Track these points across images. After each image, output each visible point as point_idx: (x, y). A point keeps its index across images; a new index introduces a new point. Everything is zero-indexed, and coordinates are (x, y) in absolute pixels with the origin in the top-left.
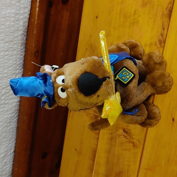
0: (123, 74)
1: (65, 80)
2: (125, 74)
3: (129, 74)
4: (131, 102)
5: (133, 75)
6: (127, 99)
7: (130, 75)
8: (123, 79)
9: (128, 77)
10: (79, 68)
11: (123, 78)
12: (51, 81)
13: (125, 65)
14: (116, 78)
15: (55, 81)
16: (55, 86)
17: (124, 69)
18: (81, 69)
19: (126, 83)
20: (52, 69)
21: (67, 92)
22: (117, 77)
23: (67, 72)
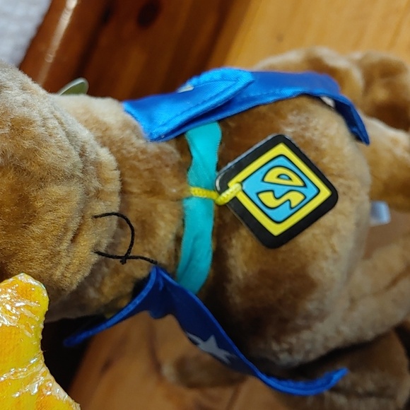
0: (271, 177)
2: (279, 177)
3: (305, 186)
4: (306, 335)
5: (325, 193)
6: (284, 321)
7: (310, 191)
8: (263, 207)
9: (296, 198)
11: (268, 199)
13: (288, 132)
14: (226, 197)
17: (281, 149)
19: (276, 230)
22: (234, 189)
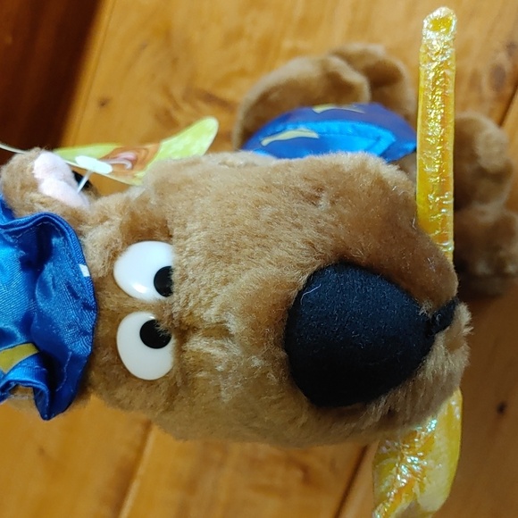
1: (175, 276)
10: (299, 226)
12: (85, 271)
15: (111, 273)
16: (110, 303)
18: (310, 233)
20: (74, 182)
21: (180, 351)
23: (191, 227)
